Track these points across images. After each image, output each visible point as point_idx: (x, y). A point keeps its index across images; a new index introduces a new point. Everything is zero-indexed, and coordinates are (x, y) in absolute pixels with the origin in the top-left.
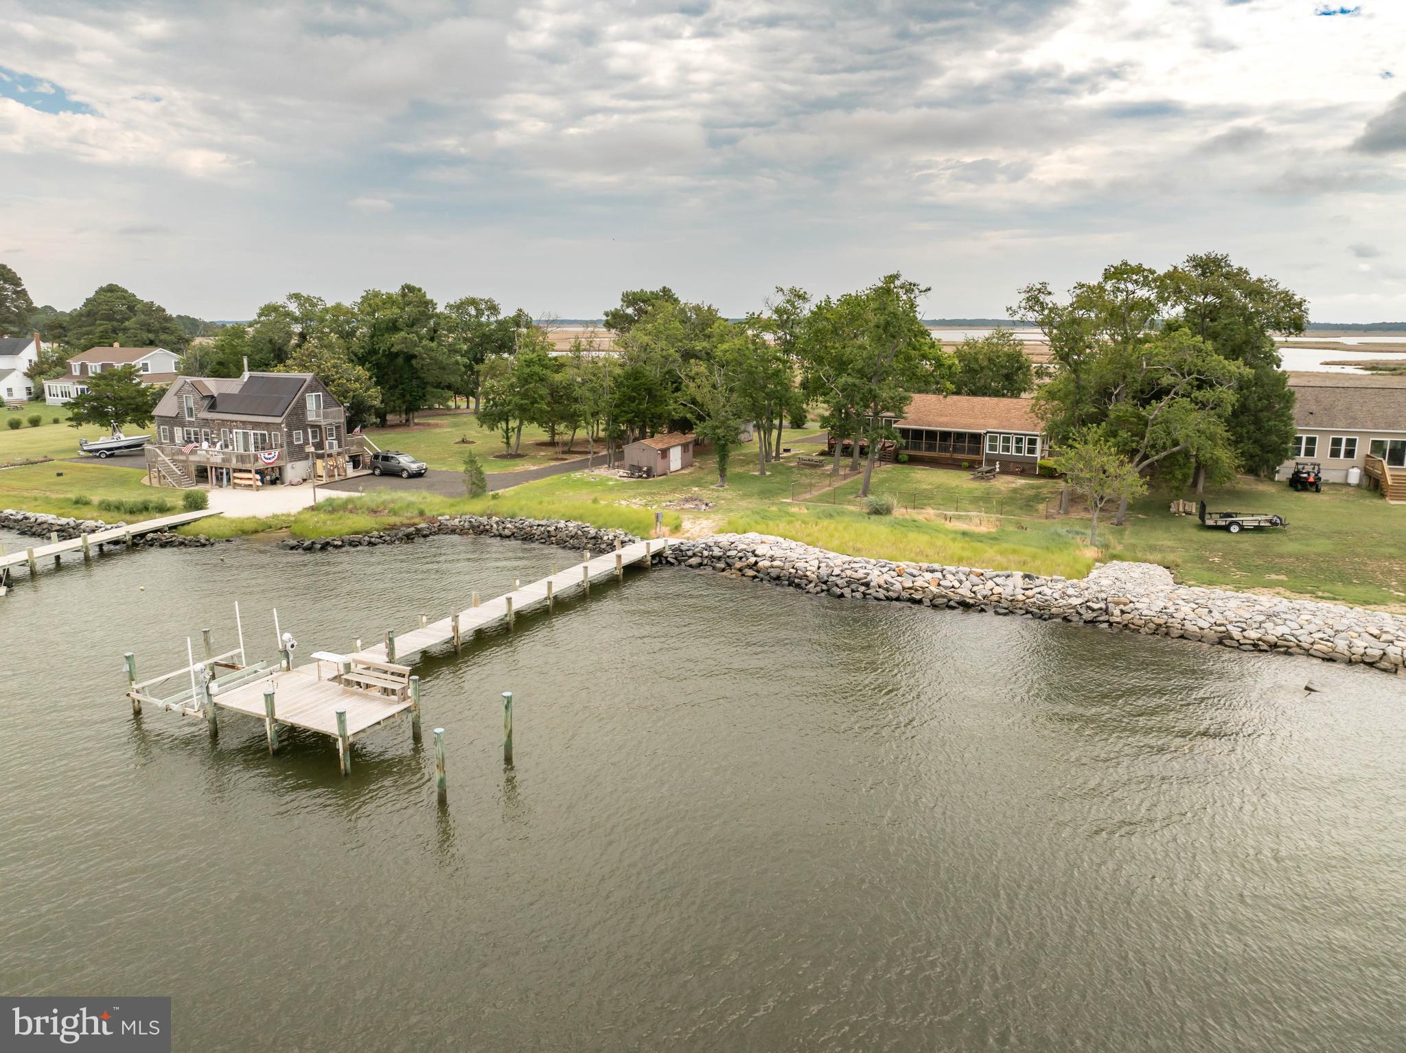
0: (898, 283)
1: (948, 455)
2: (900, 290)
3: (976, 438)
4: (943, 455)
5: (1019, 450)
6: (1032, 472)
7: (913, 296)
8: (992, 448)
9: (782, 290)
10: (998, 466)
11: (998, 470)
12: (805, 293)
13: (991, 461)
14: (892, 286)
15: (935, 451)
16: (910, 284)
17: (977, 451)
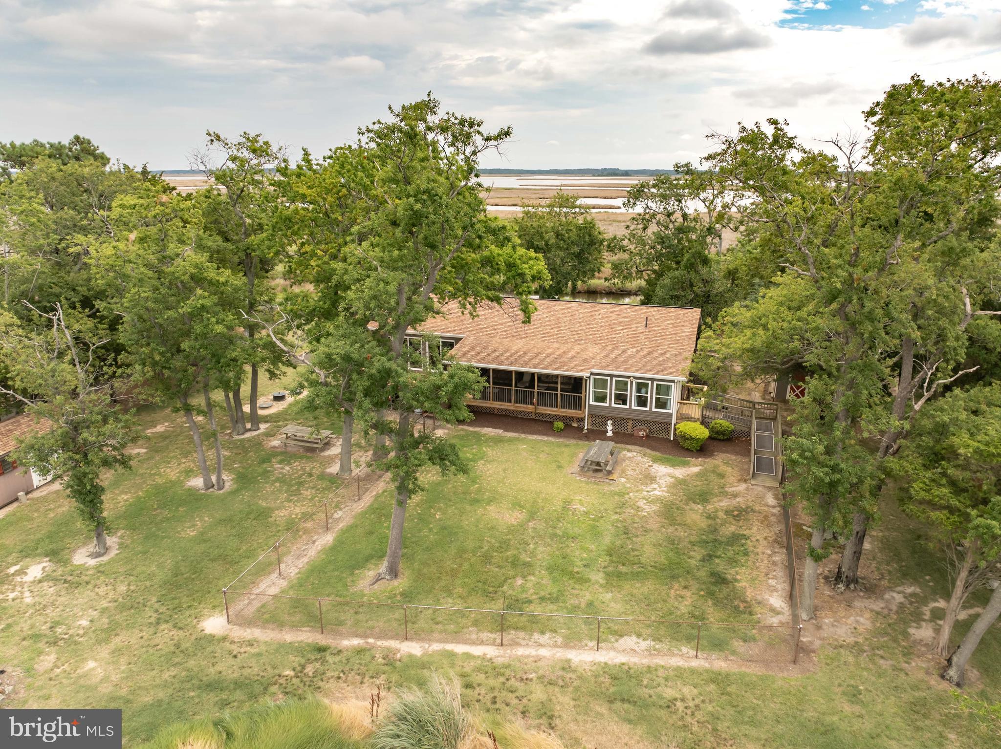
0: (432, 119)
1: (530, 408)
2: (441, 138)
3: (575, 385)
4: (522, 407)
5: (642, 402)
6: (663, 435)
7: (469, 150)
8: (601, 398)
9: (218, 138)
10: (610, 428)
11: (610, 434)
12: (266, 143)
13: (599, 418)
14: (421, 127)
15: (509, 401)
16: (462, 122)
17: (577, 404)
